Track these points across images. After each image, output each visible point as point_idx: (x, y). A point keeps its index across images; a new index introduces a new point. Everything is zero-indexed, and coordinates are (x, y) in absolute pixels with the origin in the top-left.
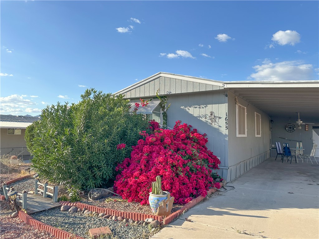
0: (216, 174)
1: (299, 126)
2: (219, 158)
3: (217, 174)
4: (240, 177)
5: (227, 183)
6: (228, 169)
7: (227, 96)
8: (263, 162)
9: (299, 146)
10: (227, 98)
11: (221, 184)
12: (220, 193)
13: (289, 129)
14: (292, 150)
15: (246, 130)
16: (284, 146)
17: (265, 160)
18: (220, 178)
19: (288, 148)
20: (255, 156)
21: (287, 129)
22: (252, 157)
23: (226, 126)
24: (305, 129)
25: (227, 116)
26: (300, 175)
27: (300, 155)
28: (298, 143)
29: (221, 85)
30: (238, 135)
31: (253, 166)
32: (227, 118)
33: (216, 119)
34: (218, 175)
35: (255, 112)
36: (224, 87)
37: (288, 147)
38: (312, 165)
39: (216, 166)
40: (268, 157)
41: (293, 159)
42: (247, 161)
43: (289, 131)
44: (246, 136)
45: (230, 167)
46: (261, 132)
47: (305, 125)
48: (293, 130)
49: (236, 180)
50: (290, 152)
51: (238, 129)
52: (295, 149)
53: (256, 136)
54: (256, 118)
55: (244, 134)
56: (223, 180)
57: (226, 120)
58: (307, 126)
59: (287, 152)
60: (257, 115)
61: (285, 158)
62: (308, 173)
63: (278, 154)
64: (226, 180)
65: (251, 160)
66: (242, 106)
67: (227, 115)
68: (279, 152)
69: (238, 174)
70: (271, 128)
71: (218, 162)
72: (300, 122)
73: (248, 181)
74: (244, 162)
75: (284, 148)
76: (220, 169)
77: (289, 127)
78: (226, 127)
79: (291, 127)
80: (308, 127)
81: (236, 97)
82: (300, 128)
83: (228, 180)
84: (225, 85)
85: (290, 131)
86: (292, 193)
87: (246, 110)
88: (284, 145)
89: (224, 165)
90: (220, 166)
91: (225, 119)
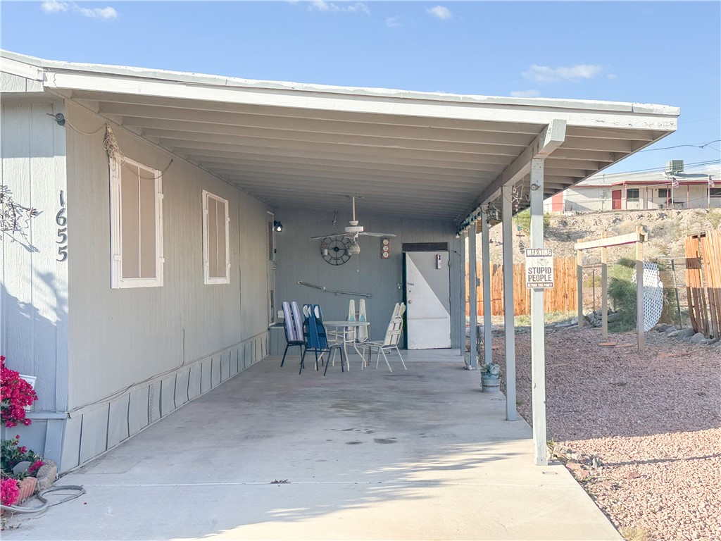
0: (15, 444)
1: (353, 244)
2: (31, 380)
3: (20, 445)
4: (124, 443)
5: (61, 476)
6: (68, 420)
7: (62, 122)
8: (235, 378)
9: (357, 312)
10: (62, 130)
11: (28, 484)
12: (14, 521)
13: (333, 254)
14: (333, 328)
15: (160, 262)
16: (307, 316)
17: (248, 370)
18: (30, 458)
19: (319, 322)
20: (201, 358)
21: (326, 252)
22: (186, 361)
23: (62, 245)
24: (382, 255)
25: (65, 206)
26: (338, 414)
27: (357, 341)
28: (352, 303)
29: (33, 73)
30: (119, 282)
31: (194, 393)
32: (65, 215)
33: (17, 215)
34: (22, 450)
35: (205, 193)
36: (46, 84)
37: (318, 316)
38: (388, 376)
39: (16, 415)
40: (260, 354)
41: (335, 358)
42: (160, 379)
43: (333, 262)
44: (158, 282)
45: (75, 409)
46: (228, 266)
47: (382, 239)
48: (345, 258)
49: (105, 456)
50: (323, 335)
51: (120, 258)
52: (344, 324)
53: (208, 281)
54: (206, 212)
55: (151, 273)
56: (41, 464)
57: (61, 221)
58: (385, 242)
59: (315, 334)
60: (211, 201)
61: (310, 357)
62: (366, 402)
63: (290, 343)
64: (58, 464)
65: (185, 371)
66: (140, 166)
67: (62, 203)
68: (292, 338)
69: (117, 434)
70: (272, 251)
71: (25, 394)
72: (357, 229)
73: (147, 458)
74: (146, 385)
75: (306, 322)
76: (33, 423)
77: (333, 245)
78: (61, 250)
79: (340, 245)
80: (388, 245)
81: (109, 130)
82: (357, 249)
83: (69, 462)
84: (50, 75)
85: (337, 259)
86: (285, 482)
87: (158, 183)
88: (307, 311)
89: (50, 407)
90: (33, 411)
91: (58, 217)
